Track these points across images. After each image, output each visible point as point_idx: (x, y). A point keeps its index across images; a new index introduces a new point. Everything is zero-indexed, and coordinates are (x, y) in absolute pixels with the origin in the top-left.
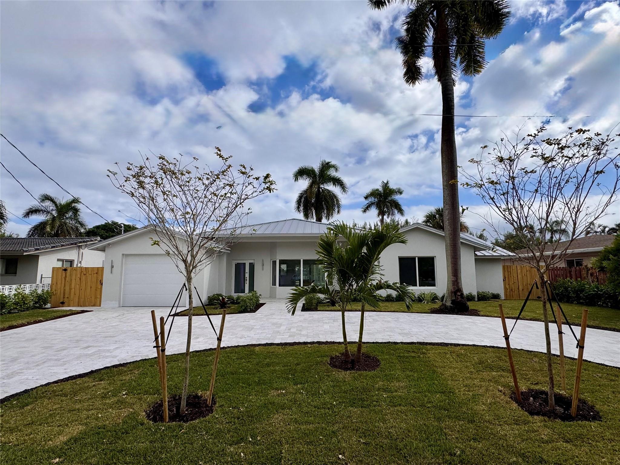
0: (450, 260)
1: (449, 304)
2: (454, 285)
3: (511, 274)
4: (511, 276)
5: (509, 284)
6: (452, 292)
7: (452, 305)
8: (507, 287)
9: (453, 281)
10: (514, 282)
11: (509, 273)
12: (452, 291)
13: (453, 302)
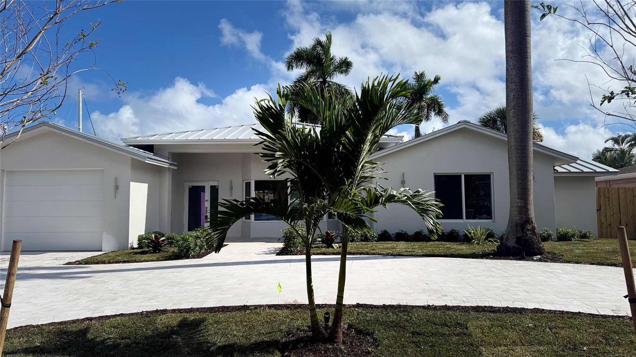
0: (515, 173)
1: (512, 243)
2: (520, 213)
3: (609, 200)
4: (609, 205)
5: (606, 216)
6: (517, 225)
7: (516, 246)
8: (603, 220)
9: (519, 207)
10: (614, 214)
11: (607, 199)
12: (517, 223)
13: (518, 240)
